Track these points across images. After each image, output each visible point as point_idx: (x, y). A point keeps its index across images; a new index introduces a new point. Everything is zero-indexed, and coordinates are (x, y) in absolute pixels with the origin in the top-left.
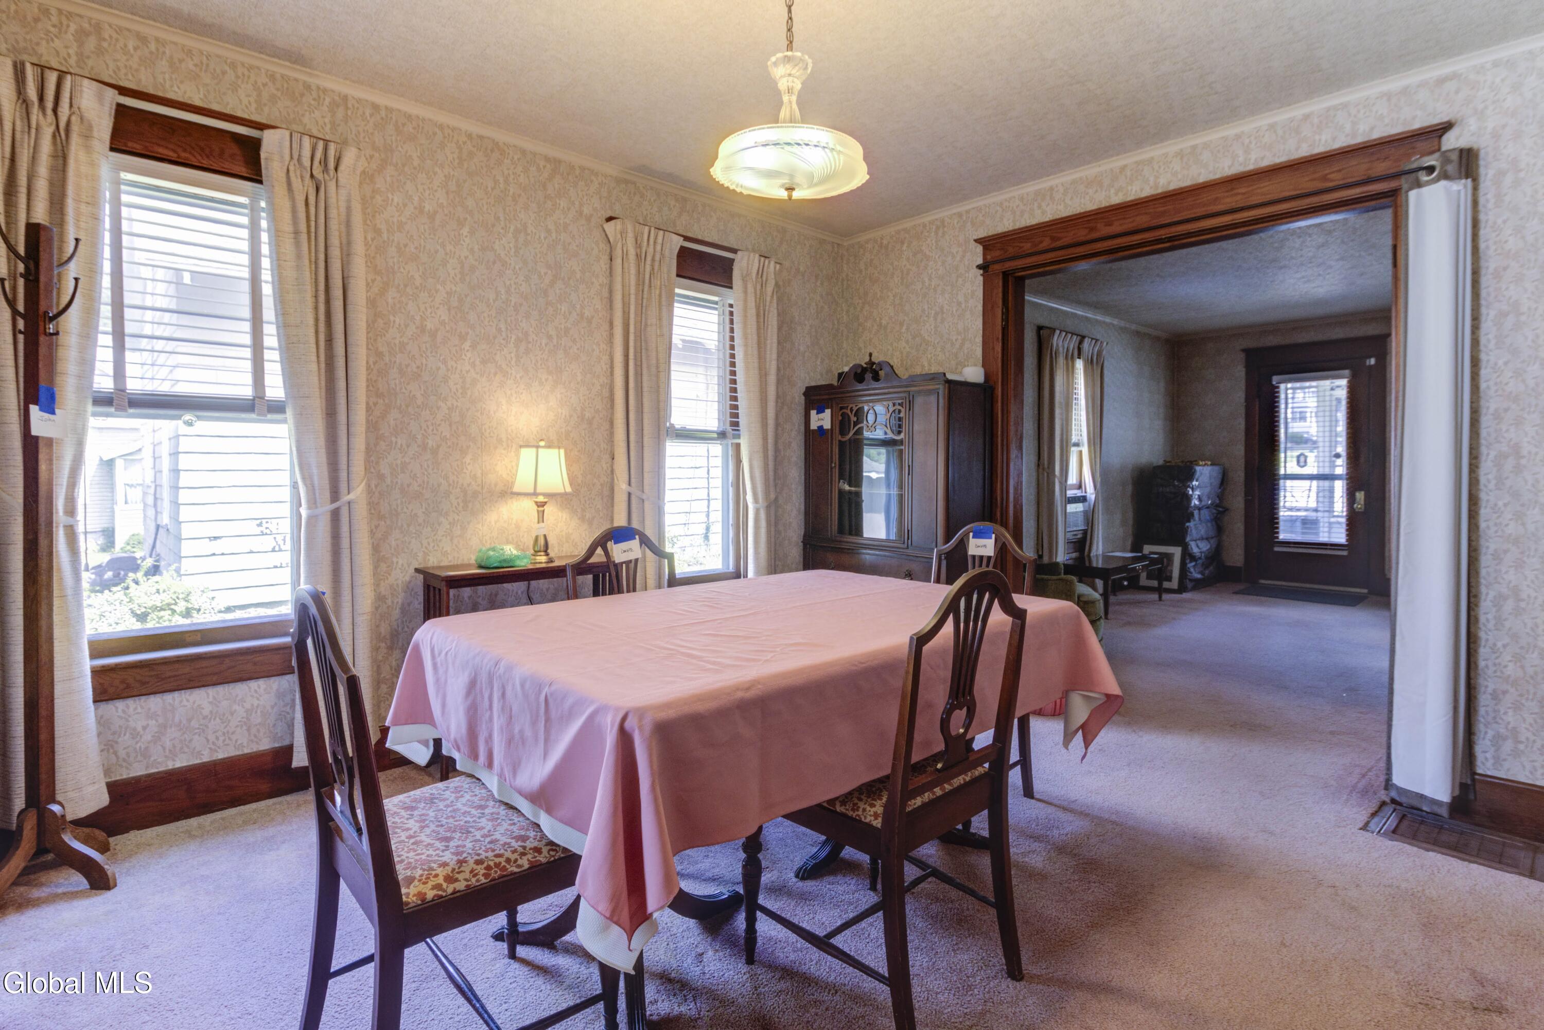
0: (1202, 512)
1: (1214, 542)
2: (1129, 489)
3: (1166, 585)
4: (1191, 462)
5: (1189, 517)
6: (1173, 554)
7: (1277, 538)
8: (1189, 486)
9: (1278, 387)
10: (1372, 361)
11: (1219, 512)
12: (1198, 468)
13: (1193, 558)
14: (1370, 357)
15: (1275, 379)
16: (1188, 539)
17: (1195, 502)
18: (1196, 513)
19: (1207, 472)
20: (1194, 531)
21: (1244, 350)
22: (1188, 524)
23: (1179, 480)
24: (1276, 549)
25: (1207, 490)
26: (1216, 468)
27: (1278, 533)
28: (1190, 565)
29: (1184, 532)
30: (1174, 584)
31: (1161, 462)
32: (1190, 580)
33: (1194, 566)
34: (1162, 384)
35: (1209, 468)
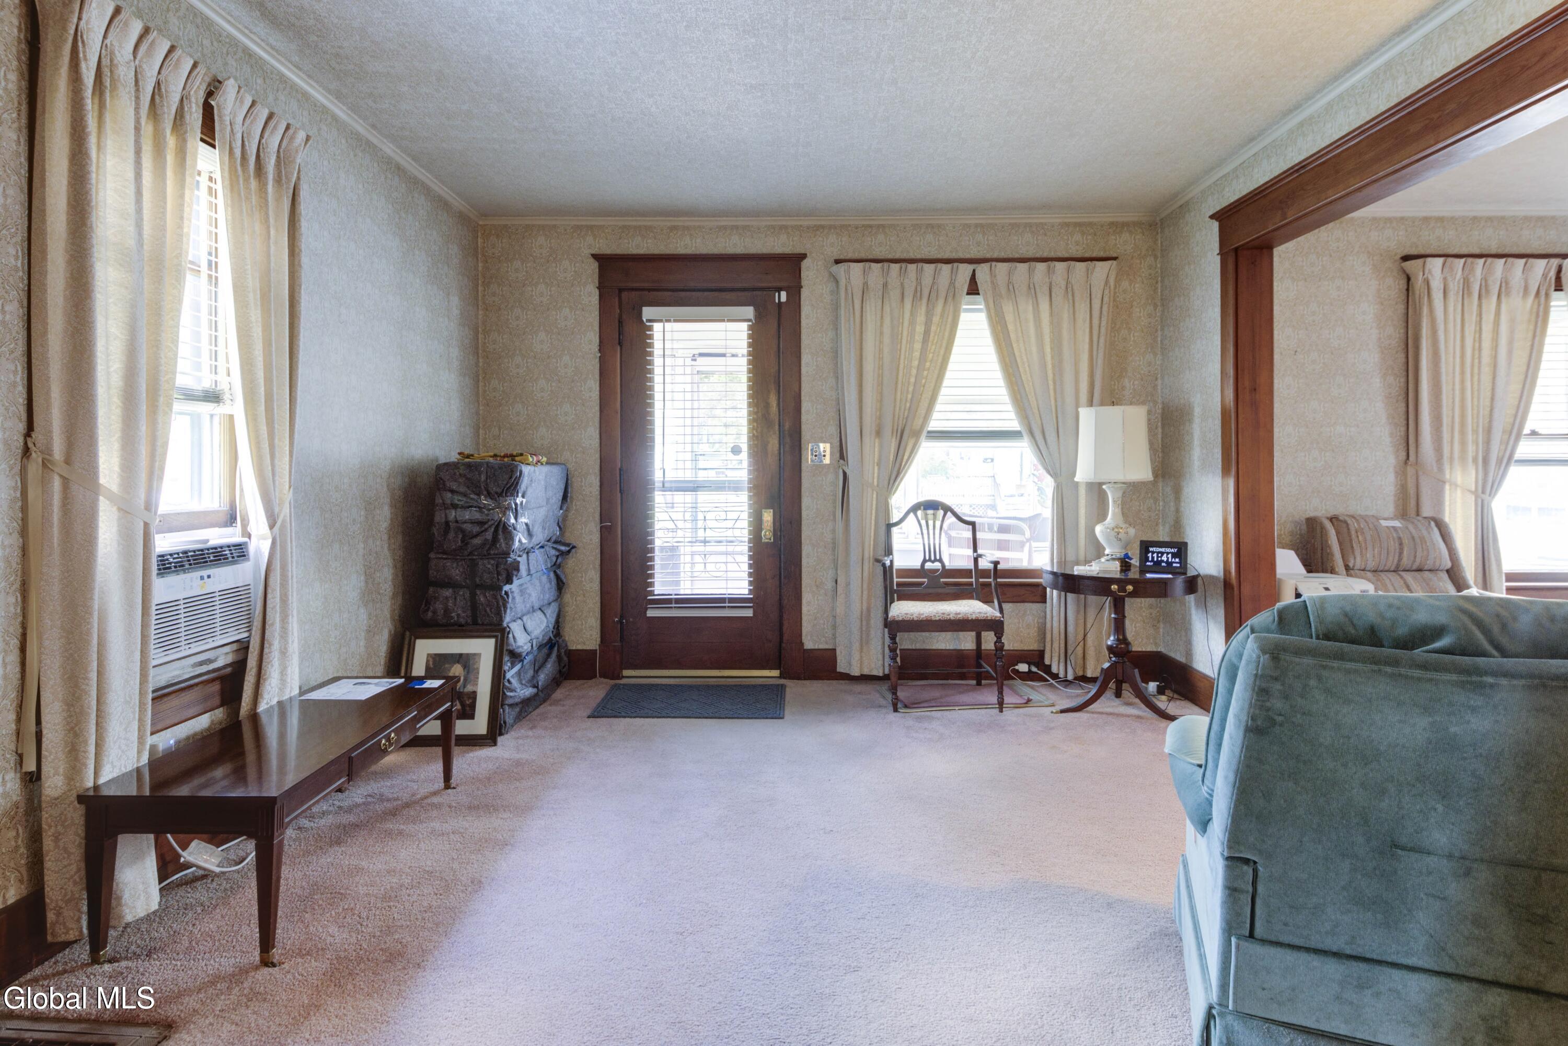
0: (531, 555)
1: (552, 612)
2: (384, 515)
3: (462, 727)
4: (512, 456)
5: (510, 573)
6: (477, 656)
7: (652, 593)
8: (509, 508)
9: (650, 328)
10: (784, 296)
11: (562, 554)
12: (526, 469)
13: (515, 656)
14: (779, 290)
15: (648, 312)
16: (507, 619)
17: (520, 538)
18: (522, 560)
19: (542, 477)
20: (518, 599)
21: (595, 257)
22: (506, 588)
23: (489, 495)
24: (651, 613)
25: (542, 512)
26: (555, 470)
27: (652, 585)
28: (511, 674)
29: (500, 605)
30: (479, 724)
31: (454, 457)
32: (511, 706)
33: (519, 673)
34: (455, 300)
35: (545, 469)
